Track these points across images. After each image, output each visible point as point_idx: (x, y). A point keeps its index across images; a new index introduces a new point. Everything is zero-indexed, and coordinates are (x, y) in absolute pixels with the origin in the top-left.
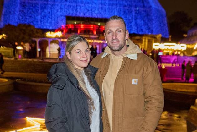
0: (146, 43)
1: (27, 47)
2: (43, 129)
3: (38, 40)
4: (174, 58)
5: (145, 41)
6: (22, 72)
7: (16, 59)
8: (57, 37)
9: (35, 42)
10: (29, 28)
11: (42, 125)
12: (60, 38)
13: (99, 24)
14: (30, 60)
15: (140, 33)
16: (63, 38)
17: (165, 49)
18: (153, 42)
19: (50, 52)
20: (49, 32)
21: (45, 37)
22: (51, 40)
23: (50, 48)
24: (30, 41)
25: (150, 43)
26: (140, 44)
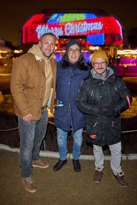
0: (113, 51)
4: (132, 60)
13: (81, 40)
15: (108, 44)
16: (58, 50)
18: (117, 49)
26: (108, 52)
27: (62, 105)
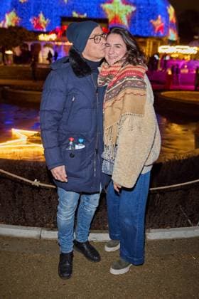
0: (151, 47)
1: (18, 51)
3: (30, 44)
5: (150, 44)
6: (12, 79)
7: (5, 65)
8: (51, 40)
9: (27, 46)
10: (20, 31)
11: (28, 138)
12: (54, 41)
14: (20, 66)
15: (145, 35)
16: (57, 41)
17: (173, 53)
18: (159, 44)
19: (43, 56)
20: (42, 35)
21: (37, 40)
22: (45, 43)
23: (43, 52)
24: (21, 44)
25: (155, 46)
26: (143, 47)
27: (84, 147)
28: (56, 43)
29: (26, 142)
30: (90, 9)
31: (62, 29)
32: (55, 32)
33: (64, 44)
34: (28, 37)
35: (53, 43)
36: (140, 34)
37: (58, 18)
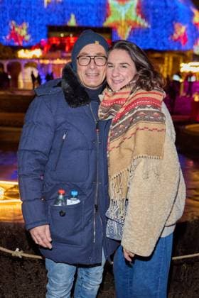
0: (171, 64)
2: (7, 198)
3: (6, 63)
5: (168, 60)
8: (35, 58)
9: (2, 66)
11: (6, 191)
12: (38, 59)
15: (161, 48)
16: (43, 58)
19: (24, 80)
20: (23, 50)
21: (16, 57)
22: (26, 62)
23: (24, 74)
25: (176, 63)
26: (160, 66)
27: (78, 201)
28: (41, 61)
29: (3, 197)
30: (86, 15)
31: (49, 42)
32: (40, 46)
33: (52, 62)
34: (3, 54)
35: (37, 61)
36: (155, 48)
37: (43, 28)
